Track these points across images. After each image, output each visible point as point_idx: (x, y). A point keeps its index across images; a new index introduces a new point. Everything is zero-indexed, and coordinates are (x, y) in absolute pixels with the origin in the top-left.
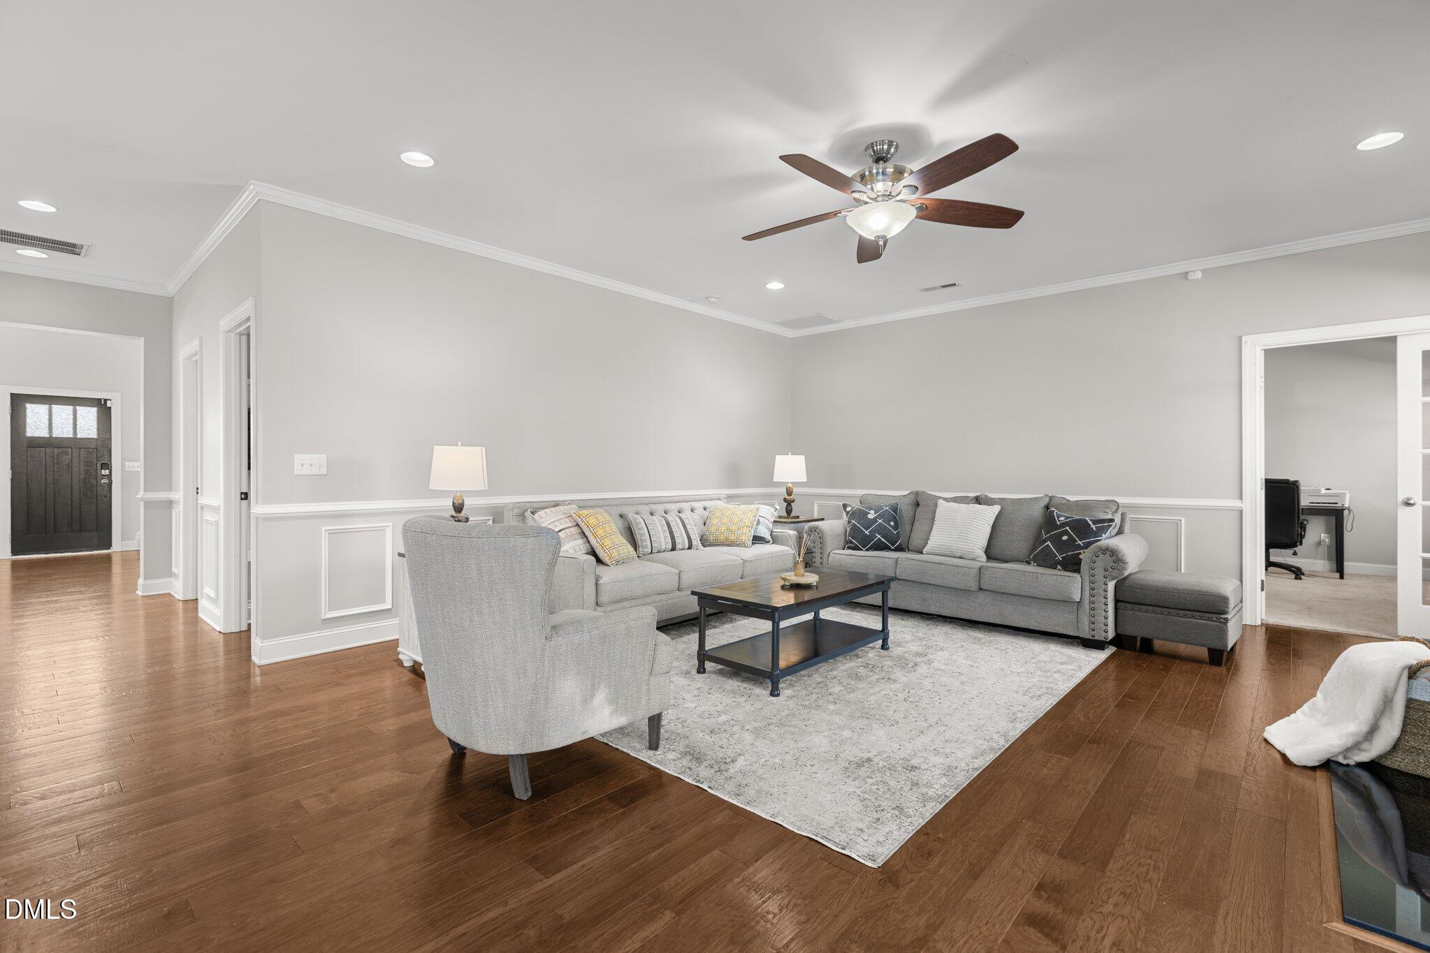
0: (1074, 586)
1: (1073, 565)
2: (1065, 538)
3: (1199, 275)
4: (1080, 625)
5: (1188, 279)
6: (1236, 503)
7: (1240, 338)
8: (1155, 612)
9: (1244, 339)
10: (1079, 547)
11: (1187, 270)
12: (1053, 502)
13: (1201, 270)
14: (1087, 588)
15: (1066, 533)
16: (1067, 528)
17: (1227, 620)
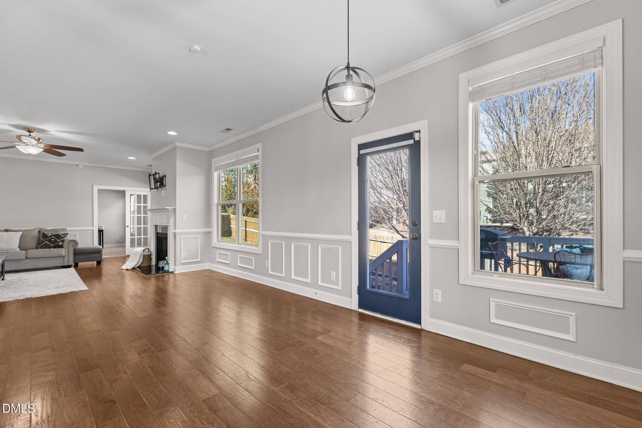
0: (63, 251)
1: (62, 247)
2: (53, 240)
3: (82, 166)
4: (64, 262)
5: (78, 166)
6: (92, 228)
7: (93, 185)
8: (84, 255)
9: (94, 186)
10: (59, 242)
11: (79, 164)
12: (41, 230)
13: (83, 165)
14: (67, 252)
15: (53, 238)
16: (53, 237)
17: (102, 254)
